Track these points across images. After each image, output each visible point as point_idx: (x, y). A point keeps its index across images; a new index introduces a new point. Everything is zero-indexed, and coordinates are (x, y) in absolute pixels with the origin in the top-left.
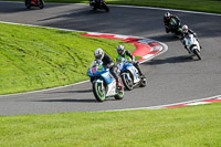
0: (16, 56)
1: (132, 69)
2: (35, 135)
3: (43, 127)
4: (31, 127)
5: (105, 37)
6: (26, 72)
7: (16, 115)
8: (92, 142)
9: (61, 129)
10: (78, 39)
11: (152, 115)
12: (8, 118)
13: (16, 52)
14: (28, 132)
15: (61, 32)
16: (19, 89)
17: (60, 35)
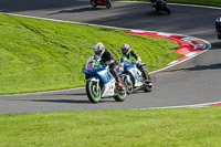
0: (59, 52)
1: (134, 70)
2: (79, 132)
3: (86, 124)
4: (74, 124)
5: (148, 34)
6: (69, 69)
7: (59, 111)
8: (135, 139)
9: (104, 126)
10: (121, 37)
11: (195, 112)
12: (51, 114)
13: (60, 49)
14: (71, 128)
15: (105, 30)
16: (62, 86)
17: (103, 32)
